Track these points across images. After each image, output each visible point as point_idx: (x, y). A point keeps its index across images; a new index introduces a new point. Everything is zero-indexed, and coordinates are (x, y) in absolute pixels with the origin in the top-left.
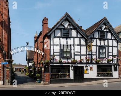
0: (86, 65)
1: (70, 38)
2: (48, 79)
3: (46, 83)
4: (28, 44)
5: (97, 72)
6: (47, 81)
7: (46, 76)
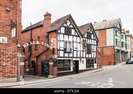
0: (81, 59)
1: (71, 35)
2: (56, 72)
3: (55, 76)
4: (39, 37)
5: (86, 64)
6: (55, 75)
7: (54, 69)
